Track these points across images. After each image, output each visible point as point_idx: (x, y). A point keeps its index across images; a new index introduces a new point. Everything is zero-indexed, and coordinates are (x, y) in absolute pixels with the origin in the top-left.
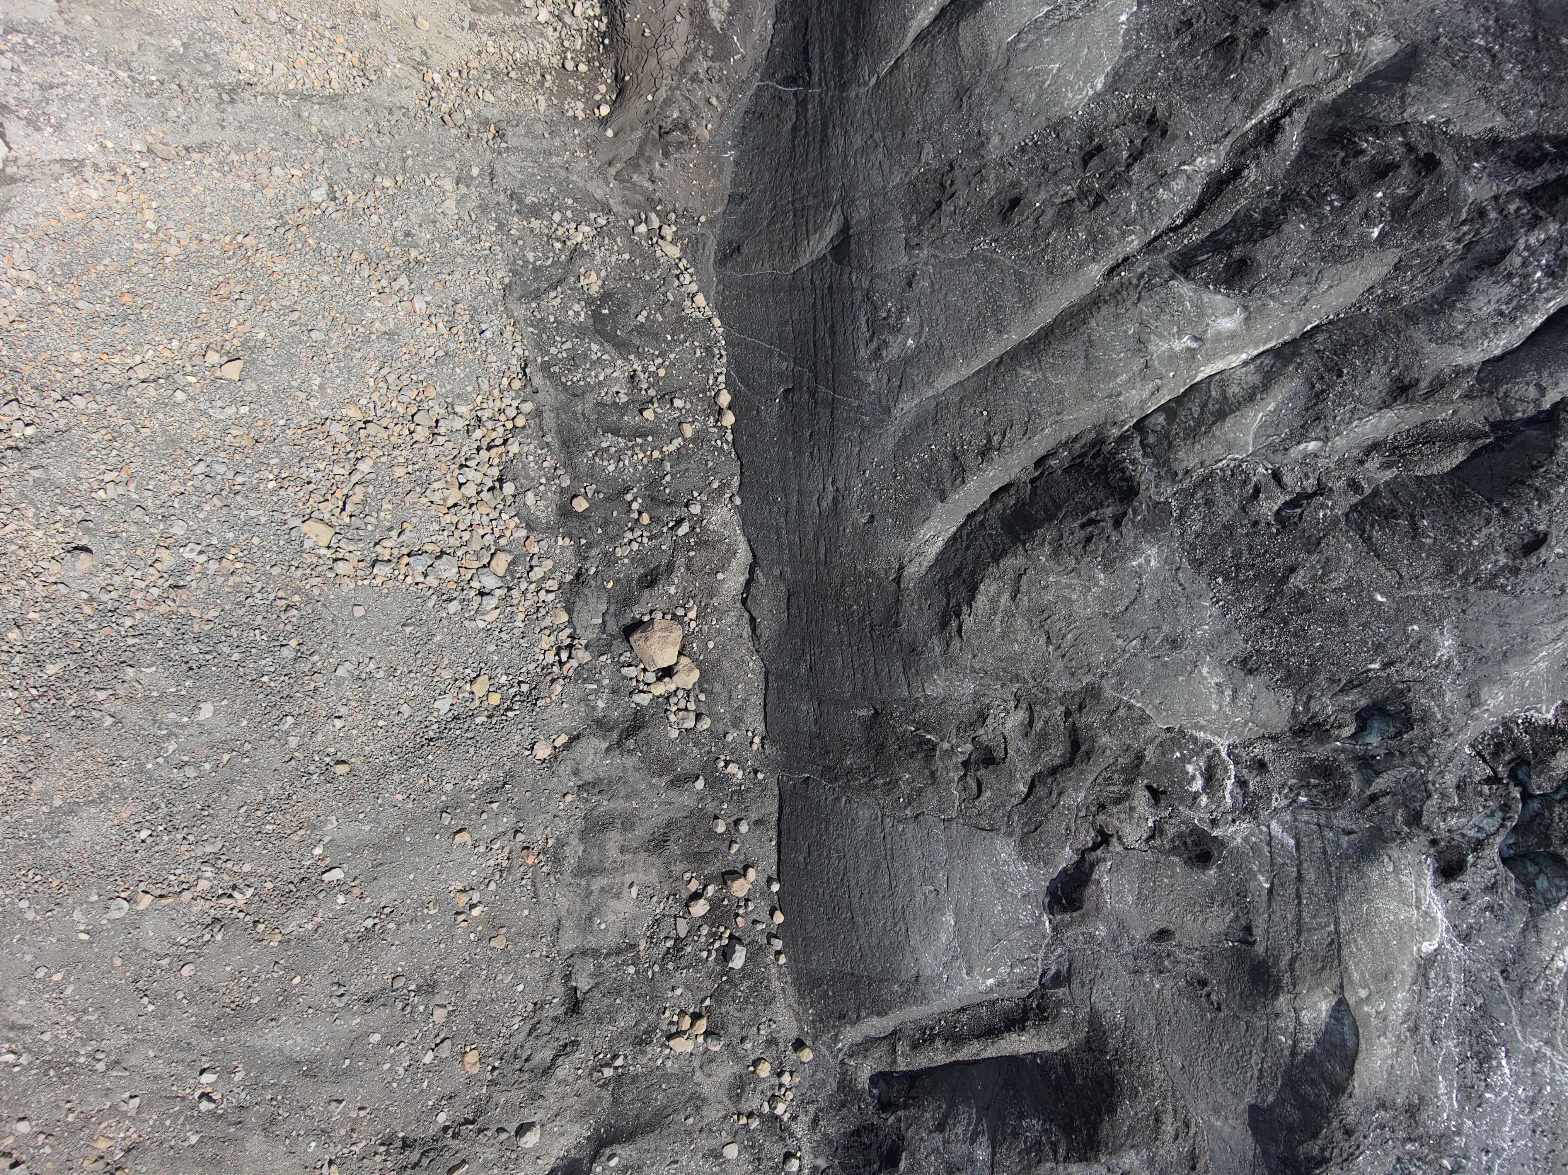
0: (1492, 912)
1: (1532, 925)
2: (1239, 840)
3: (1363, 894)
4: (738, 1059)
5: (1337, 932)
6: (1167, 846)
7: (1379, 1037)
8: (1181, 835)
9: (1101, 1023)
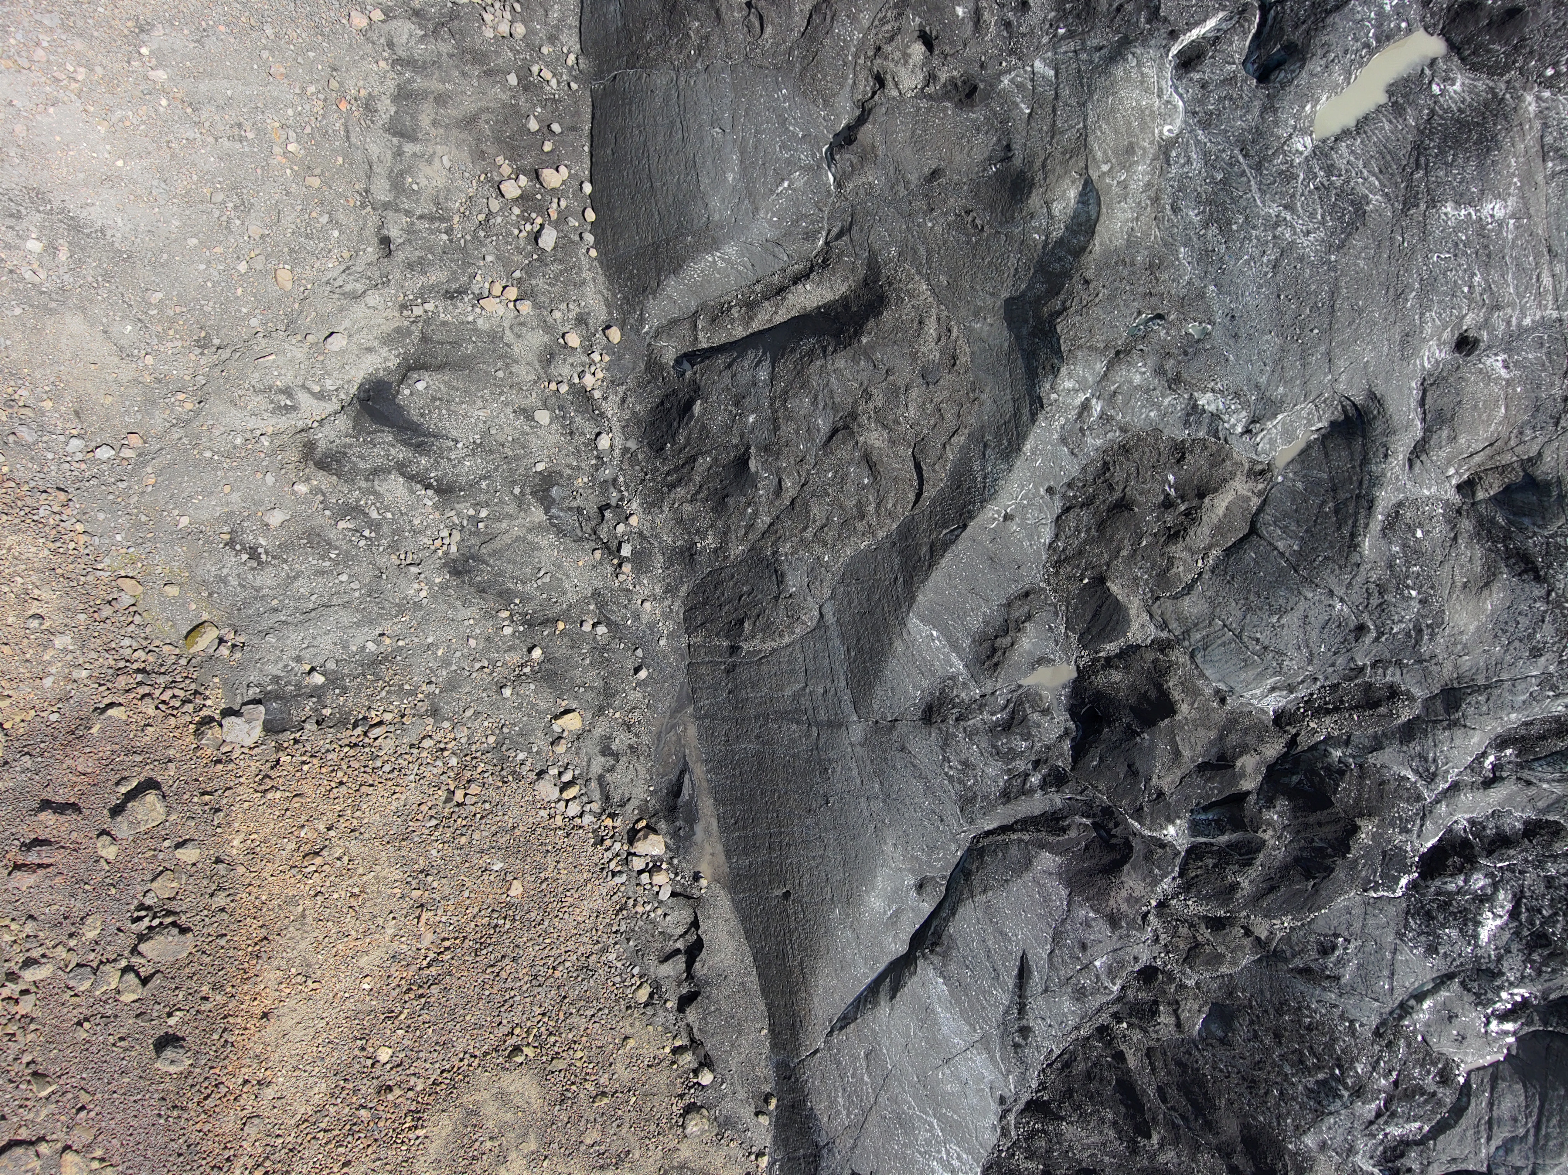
0: (1231, 99)
1: (1270, 107)
2: (1006, 82)
3: (1110, 90)
4: (548, 328)
5: (1085, 127)
6: (940, 93)
7: (1120, 202)
8: (952, 79)
9: (877, 262)
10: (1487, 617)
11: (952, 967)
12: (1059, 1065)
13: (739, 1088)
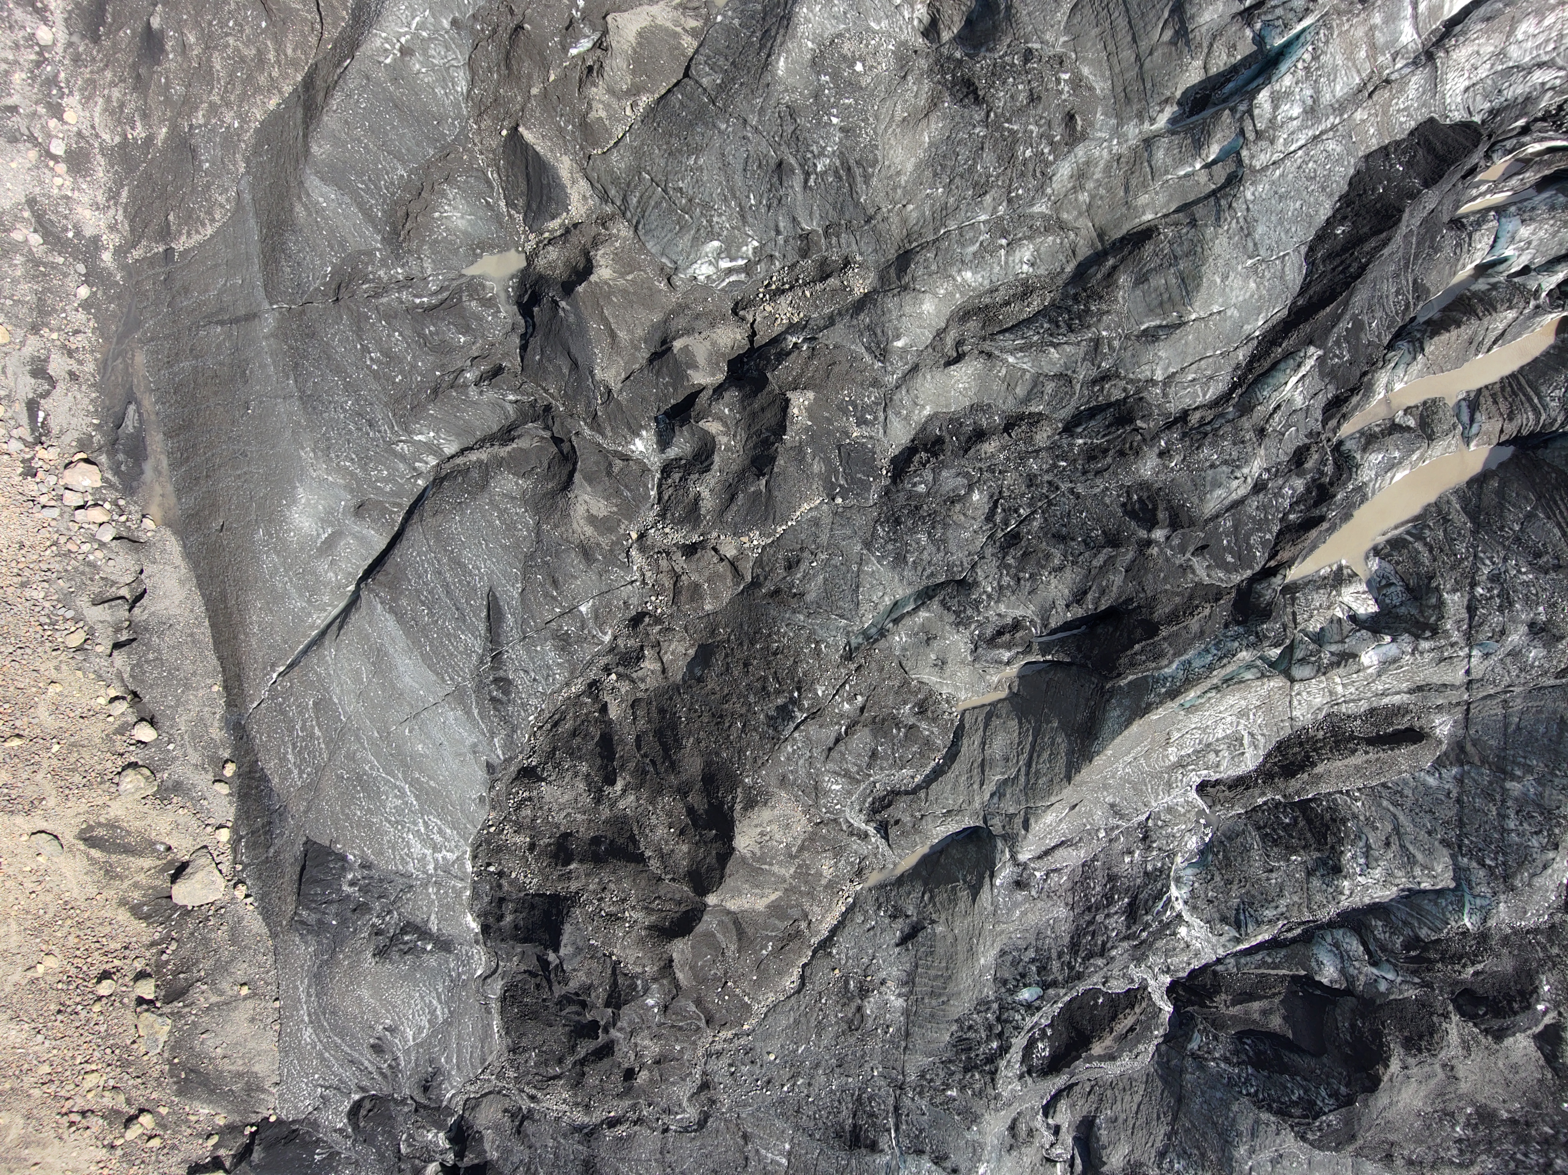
10: (925, 151)
11: (404, 602)
12: (549, 726)
13: (190, 751)
